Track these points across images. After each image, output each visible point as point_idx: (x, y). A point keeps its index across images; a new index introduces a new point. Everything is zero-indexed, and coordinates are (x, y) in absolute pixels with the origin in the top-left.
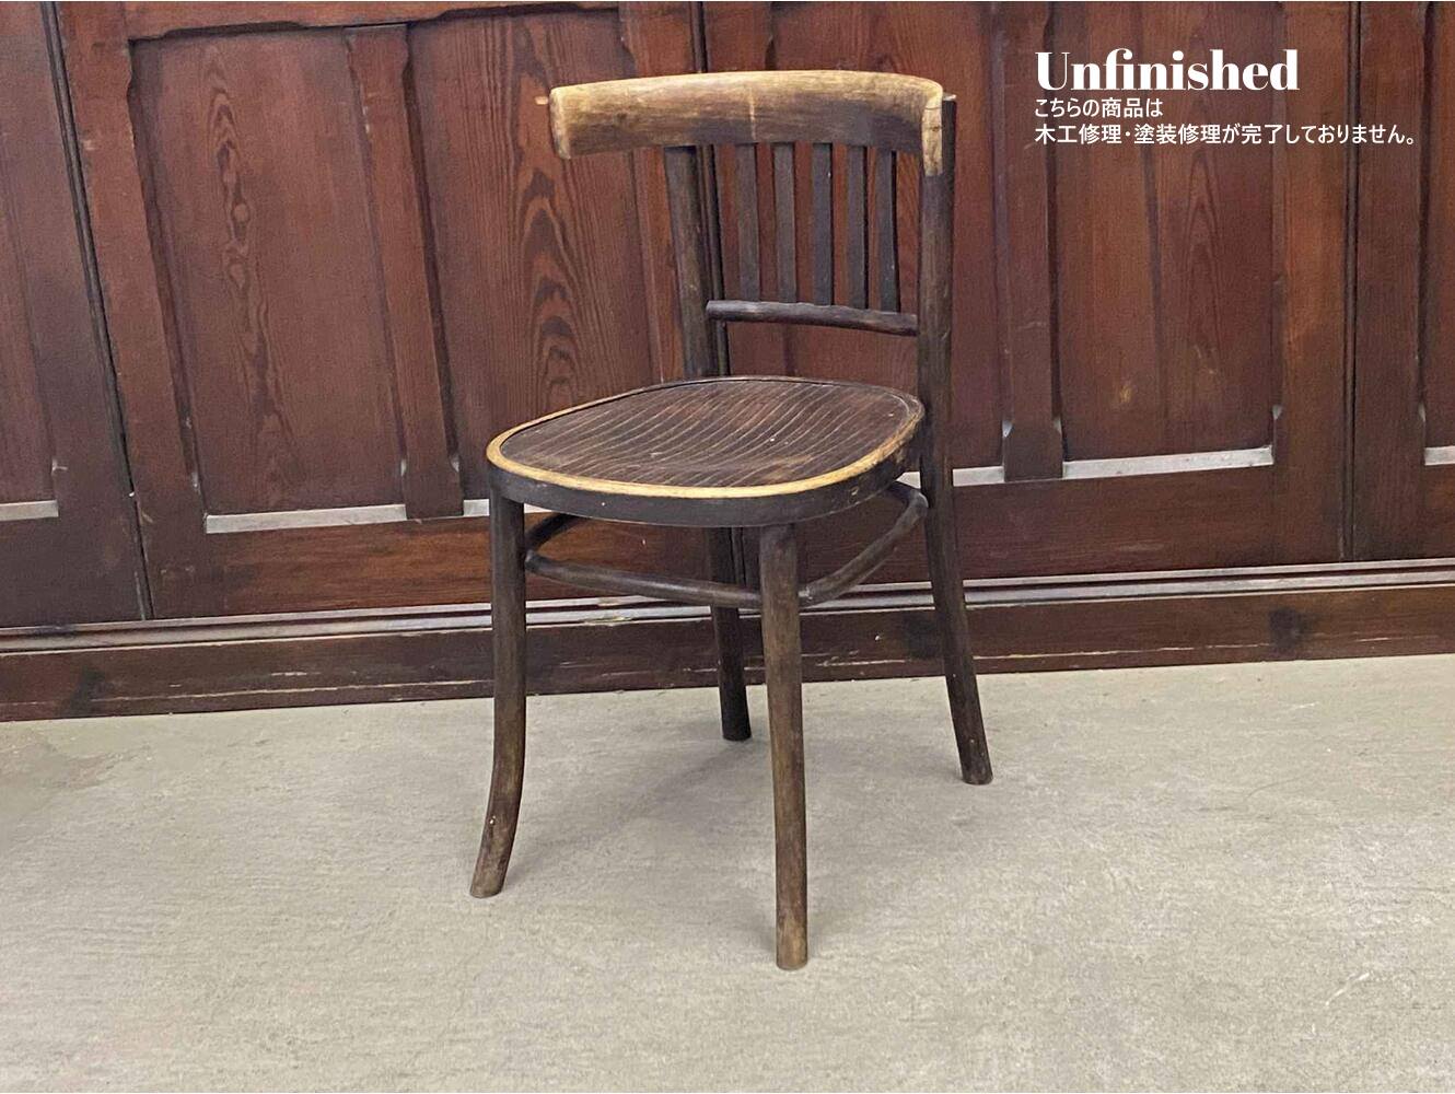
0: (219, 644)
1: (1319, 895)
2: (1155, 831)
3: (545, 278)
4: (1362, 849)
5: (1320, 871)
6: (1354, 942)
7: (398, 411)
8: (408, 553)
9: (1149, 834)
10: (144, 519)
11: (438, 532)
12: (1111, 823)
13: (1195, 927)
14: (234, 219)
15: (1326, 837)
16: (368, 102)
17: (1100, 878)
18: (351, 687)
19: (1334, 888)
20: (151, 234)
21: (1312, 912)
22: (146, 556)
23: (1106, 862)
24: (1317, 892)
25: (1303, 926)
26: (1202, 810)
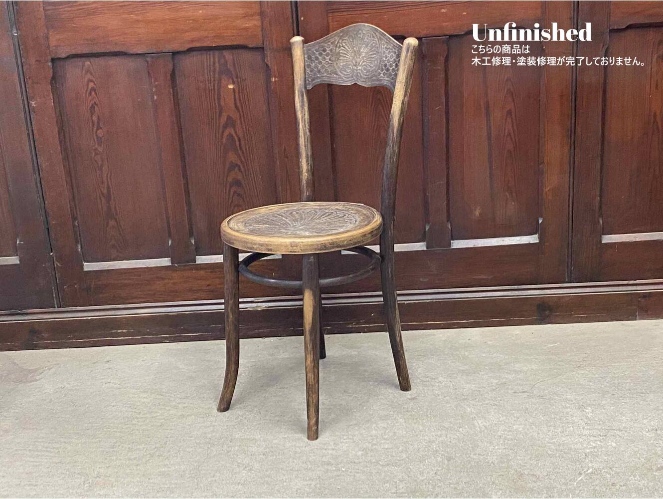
0: (90, 318)
1: (567, 432)
2: (495, 403)
3: (232, 162)
4: (583, 411)
5: (567, 421)
6: (584, 455)
7: (168, 218)
8: (171, 279)
9: (493, 404)
10: (57, 264)
11: (184, 270)
12: (476, 399)
13: (516, 448)
14: (97, 135)
15: (568, 405)
16: (156, 86)
17: (474, 425)
18: (146, 336)
19: (574, 429)
20: (61, 142)
21: (564, 441)
22: (58, 281)
23: (475, 417)
24: (566, 431)
25: (561, 448)
26: (515, 392)
